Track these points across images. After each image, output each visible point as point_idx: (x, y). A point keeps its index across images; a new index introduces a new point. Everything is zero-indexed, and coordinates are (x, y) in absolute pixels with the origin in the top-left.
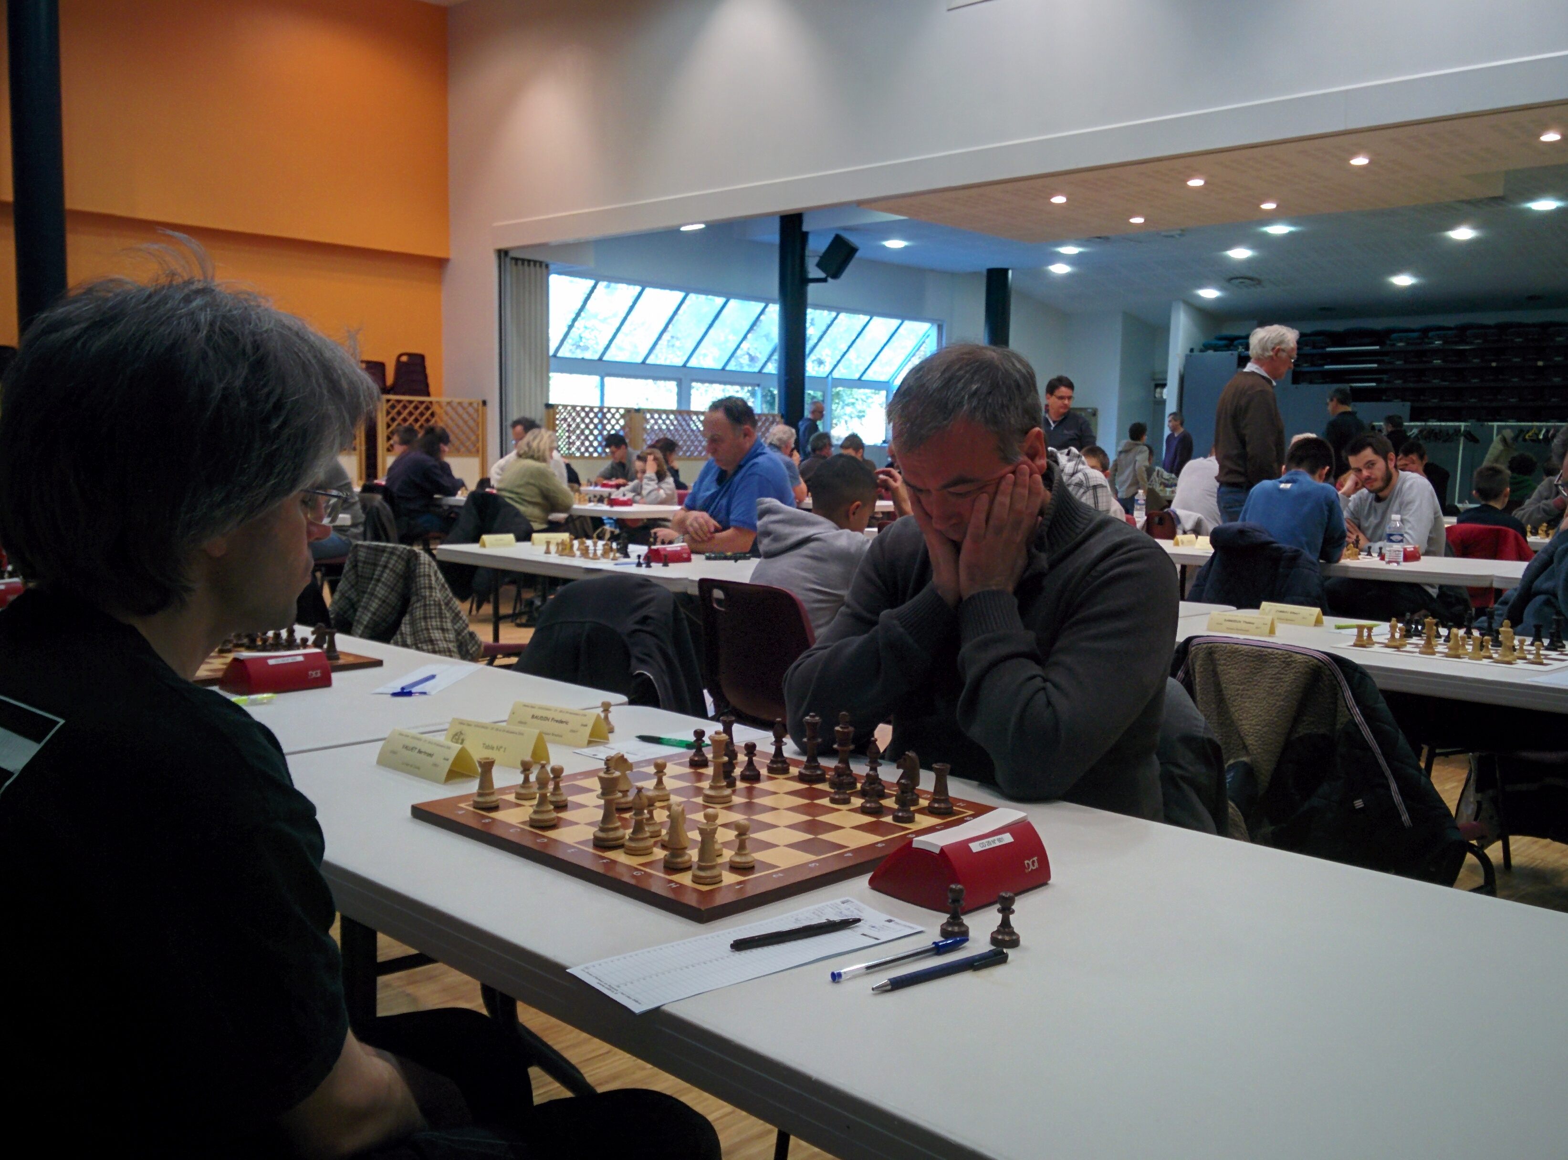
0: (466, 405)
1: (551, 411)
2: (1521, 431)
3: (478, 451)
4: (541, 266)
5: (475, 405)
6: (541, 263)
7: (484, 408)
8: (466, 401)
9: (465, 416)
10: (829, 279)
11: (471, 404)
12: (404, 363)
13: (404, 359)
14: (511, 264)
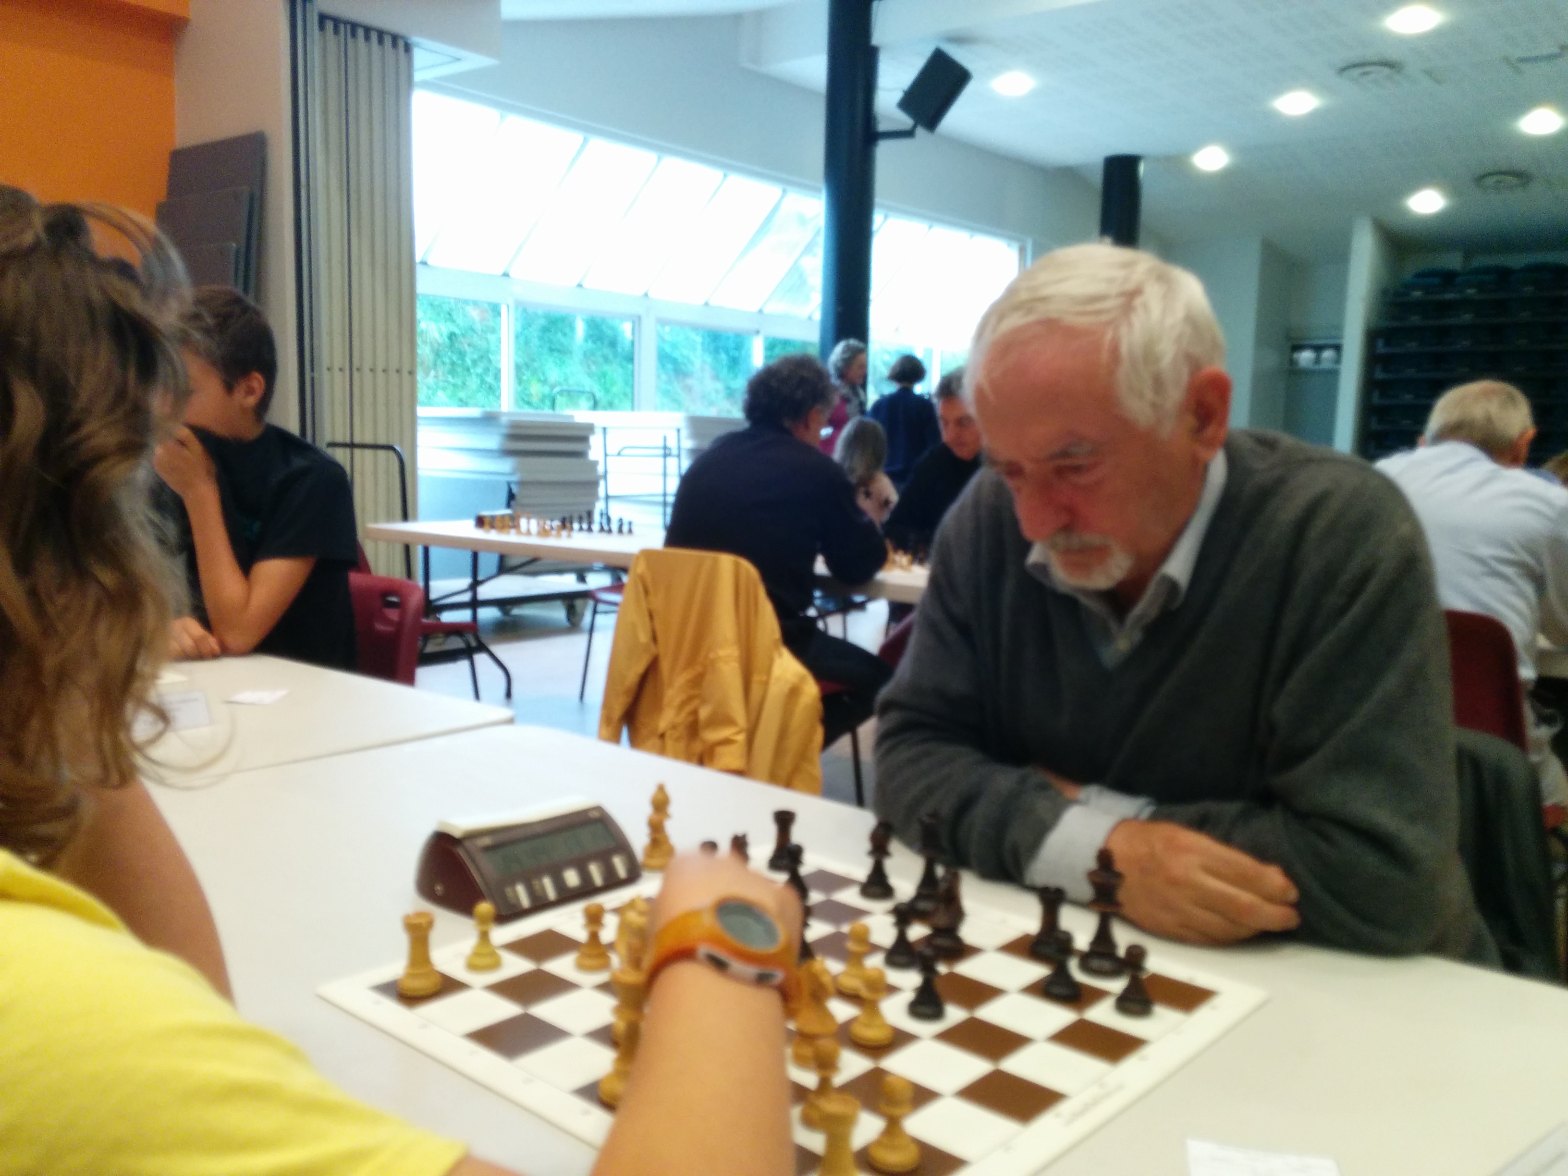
4: (394, 41)
6: (395, 38)
10: (920, 131)
14: (322, 27)
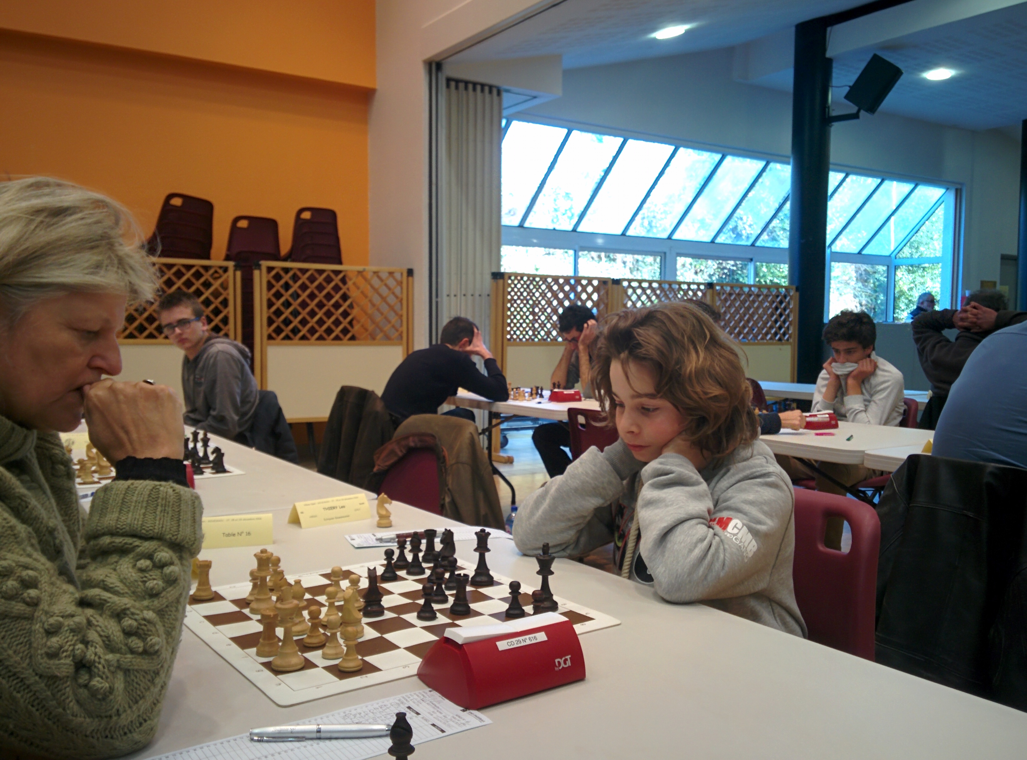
0: (384, 276)
1: (501, 281)
3: (401, 335)
4: (490, 92)
5: (398, 276)
6: (491, 87)
7: (410, 278)
8: (384, 270)
9: (384, 291)
10: (862, 113)
11: (391, 274)
12: (306, 221)
13: (306, 215)
14: (448, 86)
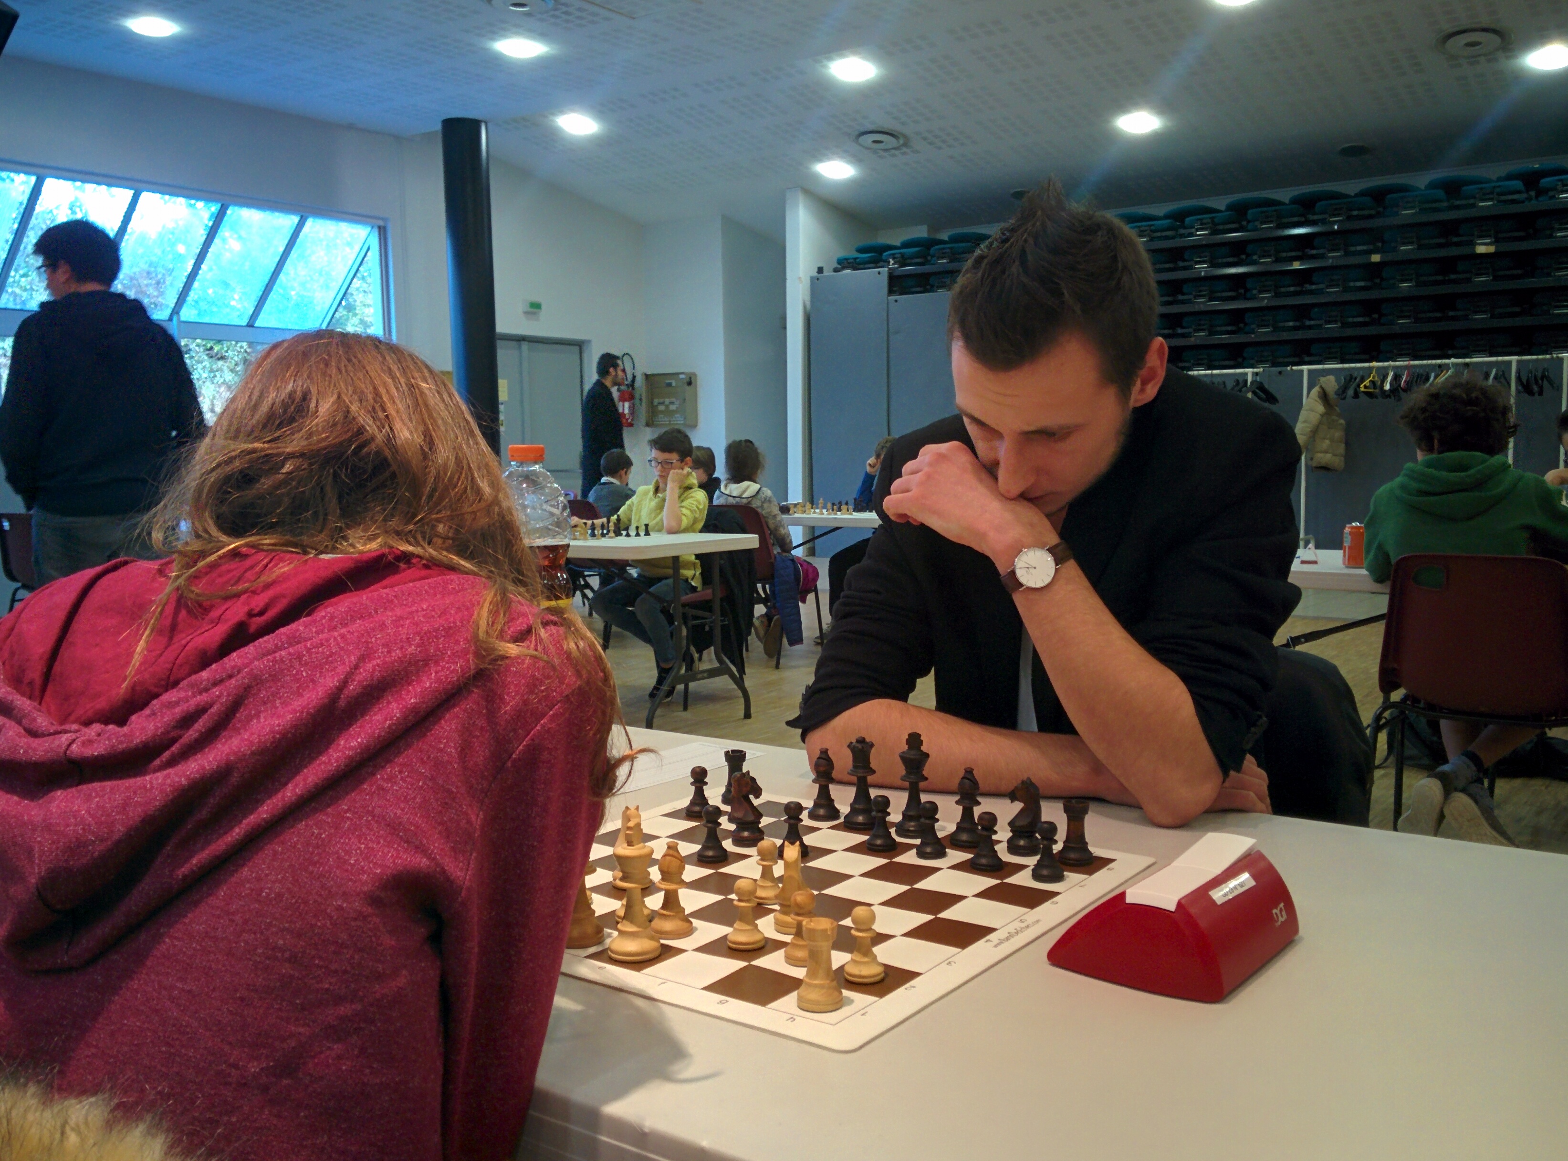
2: (1351, 379)
